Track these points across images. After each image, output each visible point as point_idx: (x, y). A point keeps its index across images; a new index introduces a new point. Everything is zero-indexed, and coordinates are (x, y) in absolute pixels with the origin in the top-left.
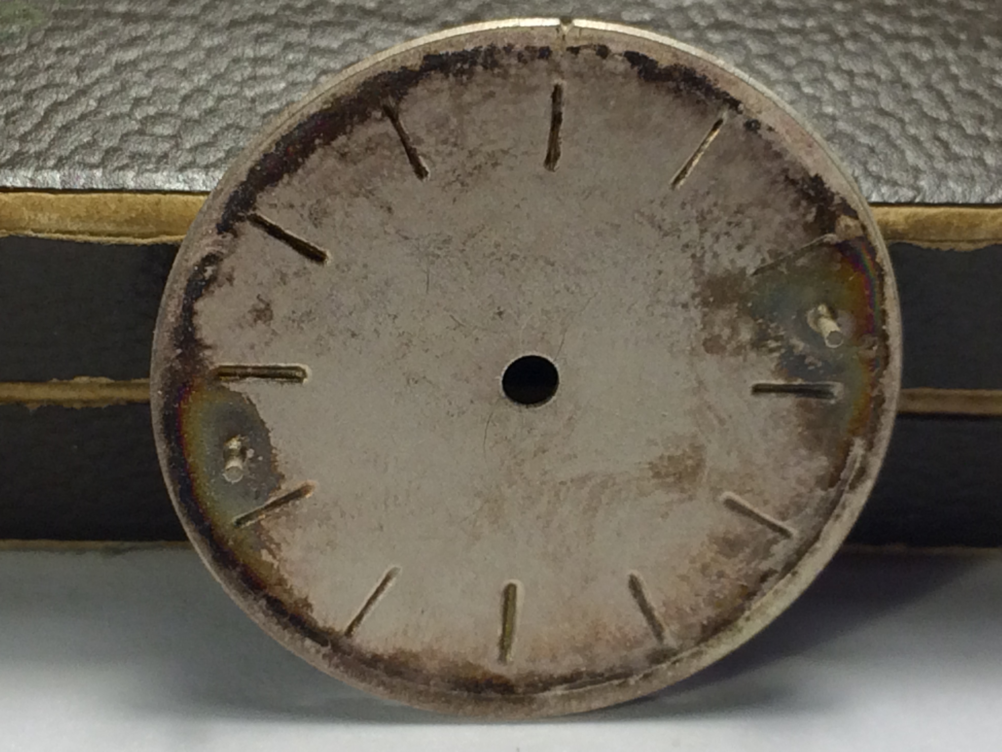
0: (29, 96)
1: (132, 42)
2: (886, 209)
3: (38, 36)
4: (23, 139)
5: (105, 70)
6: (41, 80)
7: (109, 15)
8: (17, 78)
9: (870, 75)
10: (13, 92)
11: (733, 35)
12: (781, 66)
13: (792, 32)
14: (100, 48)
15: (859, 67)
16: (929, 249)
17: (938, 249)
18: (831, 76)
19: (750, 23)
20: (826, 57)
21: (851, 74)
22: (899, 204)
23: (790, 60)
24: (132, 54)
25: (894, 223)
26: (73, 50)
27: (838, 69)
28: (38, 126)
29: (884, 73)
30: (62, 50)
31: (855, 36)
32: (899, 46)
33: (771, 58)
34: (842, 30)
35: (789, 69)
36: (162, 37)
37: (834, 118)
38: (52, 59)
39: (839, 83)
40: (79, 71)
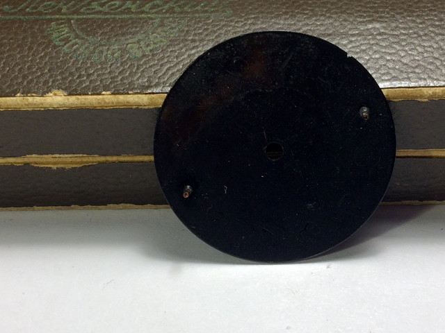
0: (162, 65)
1: (193, 48)
2: (435, 88)
3: (165, 47)
4: (159, 78)
5: (186, 56)
6: (165, 60)
7: (187, 40)
8: (158, 60)
9: (430, 47)
10: (156, 64)
11: (385, 37)
12: (401, 46)
13: (404, 34)
14: (184, 50)
15: (426, 44)
18: (418, 48)
19: (391, 33)
20: (416, 42)
21: (424, 46)
22: (440, 87)
23: (404, 43)
24: (193, 51)
25: (438, 92)
26: (175, 51)
27: (420, 45)
28: (164, 74)
29: (435, 46)
30: (171, 51)
31: (425, 35)
32: (441, 37)
33: (397, 43)
34: (421, 33)
35: (404, 46)
36: (203, 46)
37: (418, 61)
38: (169, 54)
39: (420, 50)
40: (177, 57)
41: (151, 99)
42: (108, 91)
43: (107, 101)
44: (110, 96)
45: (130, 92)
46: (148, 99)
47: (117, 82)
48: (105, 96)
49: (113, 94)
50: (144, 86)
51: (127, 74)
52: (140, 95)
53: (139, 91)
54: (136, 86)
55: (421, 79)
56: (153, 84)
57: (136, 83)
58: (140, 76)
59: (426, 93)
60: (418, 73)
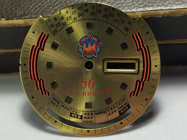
41: (25, 22)
42: (4, 18)
43: (3, 23)
44: (5, 21)
45: (14, 19)
47: (8, 13)
48: (2, 21)
49: (6, 20)
50: (21, 15)
51: (14, 9)
52: (19, 20)
53: (19, 18)
54: (18, 15)
55: (158, 6)
56: (26, 14)
57: (18, 13)
58: (20, 10)
59: (160, 13)
60: (157, 3)
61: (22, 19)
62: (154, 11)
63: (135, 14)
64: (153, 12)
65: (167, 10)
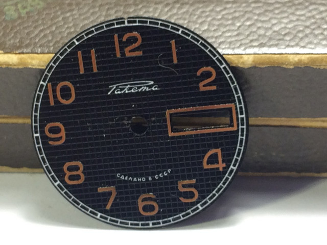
0: (36, 27)
1: (70, 11)
2: (301, 55)
3: (41, 10)
4: (31, 39)
5: (60, 19)
6: (40, 22)
7: (63, 4)
8: (33, 22)
10: (30, 26)
12: (274, 14)
14: (59, 13)
16: (316, 68)
17: (319, 69)
23: (277, 12)
25: (304, 60)
26: (51, 14)
30: (47, 14)
35: (276, 14)
38: (44, 16)
39: (292, 18)
40: (52, 20)
41: (21, 59)
46: (18, 59)
50: (15, 46)
52: (10, 55)
53: (9, 51)
54: (7, 46)
55: (288, 46)
56: (24, 45)
57: (8, 43)
58: (13, 37)
59: (291, 60)
60: (286, 40)
61: (16, 54)
62: (278, 56)
63: (242, 58)
64: (276, 56)
65: (304, 56)
